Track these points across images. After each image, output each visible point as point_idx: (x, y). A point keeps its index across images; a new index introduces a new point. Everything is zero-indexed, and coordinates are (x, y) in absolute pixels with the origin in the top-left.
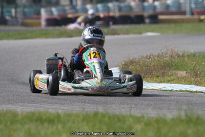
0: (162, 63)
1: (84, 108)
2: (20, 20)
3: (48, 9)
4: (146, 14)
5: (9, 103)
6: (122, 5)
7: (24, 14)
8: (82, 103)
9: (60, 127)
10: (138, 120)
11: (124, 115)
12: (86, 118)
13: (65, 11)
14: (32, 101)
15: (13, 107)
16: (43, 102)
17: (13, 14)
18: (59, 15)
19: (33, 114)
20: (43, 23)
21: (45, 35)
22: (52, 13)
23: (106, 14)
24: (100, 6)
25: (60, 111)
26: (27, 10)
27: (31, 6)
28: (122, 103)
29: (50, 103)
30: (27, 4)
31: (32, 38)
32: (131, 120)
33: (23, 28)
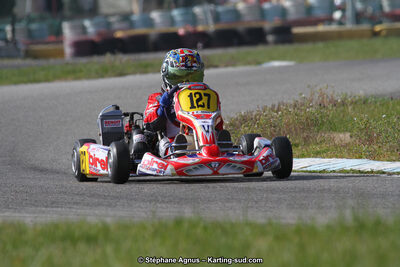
0: (303, 119)
1: (154, 212)
2: (22, 47)
3: (77, 22)
4: (267, 26)
5: (7, 207)
6: (220, 9)
7: (30, 34)
8: (150, 201)
9: (109, 249)
10: (261, 230)
11: (234, 221)
12: (160, 231)
13: (109, 24)
14: (53, 203)
15: (17, 214)
16: (74, 203)
17: (9, 36)
18: (99, 34)
19: (56, 226)
20: (68, 50)
21: (74, 74)
22: (84, 29)
23: (190, 29)
24: (176, 13)
25: (109, 220)
26: (34, 26)
27: (42, 19)
28: (228, 200)
29: (88, 205)
30: (34, 15)
31: (47, 80)
32: (248, 231)
33: (29, 62)
